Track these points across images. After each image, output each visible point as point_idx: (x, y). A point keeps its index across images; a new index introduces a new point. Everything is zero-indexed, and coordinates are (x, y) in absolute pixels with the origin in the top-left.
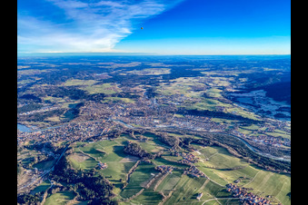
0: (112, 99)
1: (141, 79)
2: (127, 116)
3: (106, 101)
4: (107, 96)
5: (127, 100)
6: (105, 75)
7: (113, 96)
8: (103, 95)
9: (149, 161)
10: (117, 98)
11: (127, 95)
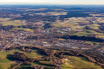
0: (18, 29)
1: (44, 17)
2: (24, 39)
3: (13, 30)
4: (15, 27)
5: (28, 30)
6: (19, 15)
7: (19, 27)
8: (12, 27)
9: (29, 63)
10: (21, 29)
11: (30, 27)
